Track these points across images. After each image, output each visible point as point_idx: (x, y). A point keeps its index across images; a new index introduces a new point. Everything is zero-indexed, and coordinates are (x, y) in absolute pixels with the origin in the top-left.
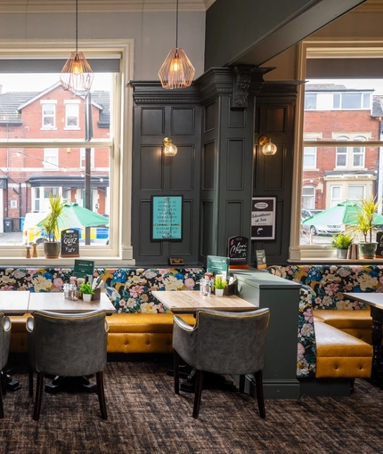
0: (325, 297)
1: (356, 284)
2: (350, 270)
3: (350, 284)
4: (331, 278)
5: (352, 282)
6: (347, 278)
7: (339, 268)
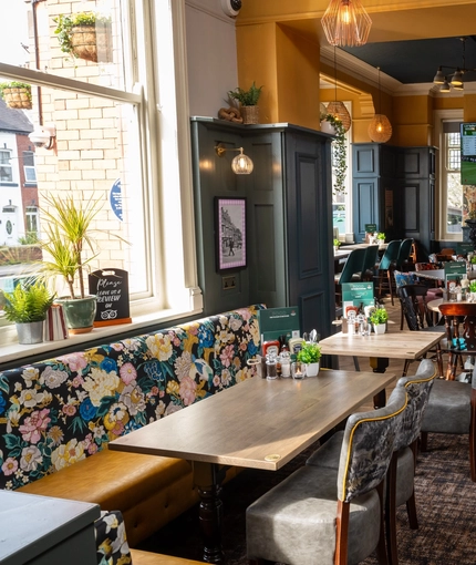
0: (25, 451)
1: (81, 396)
2: (66, 367)
3: (71, 401)
4: (29, 398)
5: (74, 395)
6: (63, 390)
7: (42, 369)
